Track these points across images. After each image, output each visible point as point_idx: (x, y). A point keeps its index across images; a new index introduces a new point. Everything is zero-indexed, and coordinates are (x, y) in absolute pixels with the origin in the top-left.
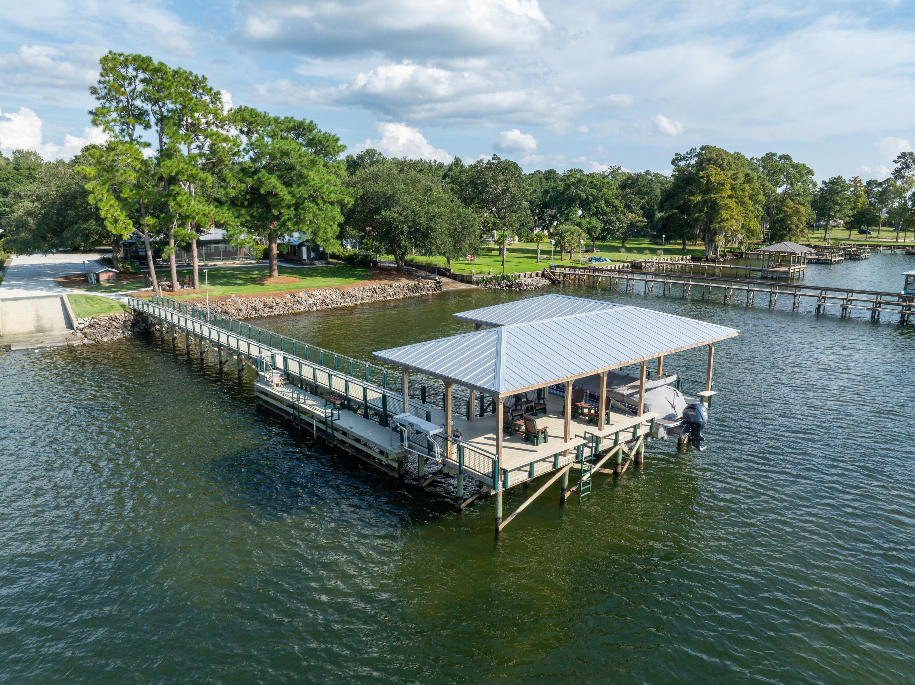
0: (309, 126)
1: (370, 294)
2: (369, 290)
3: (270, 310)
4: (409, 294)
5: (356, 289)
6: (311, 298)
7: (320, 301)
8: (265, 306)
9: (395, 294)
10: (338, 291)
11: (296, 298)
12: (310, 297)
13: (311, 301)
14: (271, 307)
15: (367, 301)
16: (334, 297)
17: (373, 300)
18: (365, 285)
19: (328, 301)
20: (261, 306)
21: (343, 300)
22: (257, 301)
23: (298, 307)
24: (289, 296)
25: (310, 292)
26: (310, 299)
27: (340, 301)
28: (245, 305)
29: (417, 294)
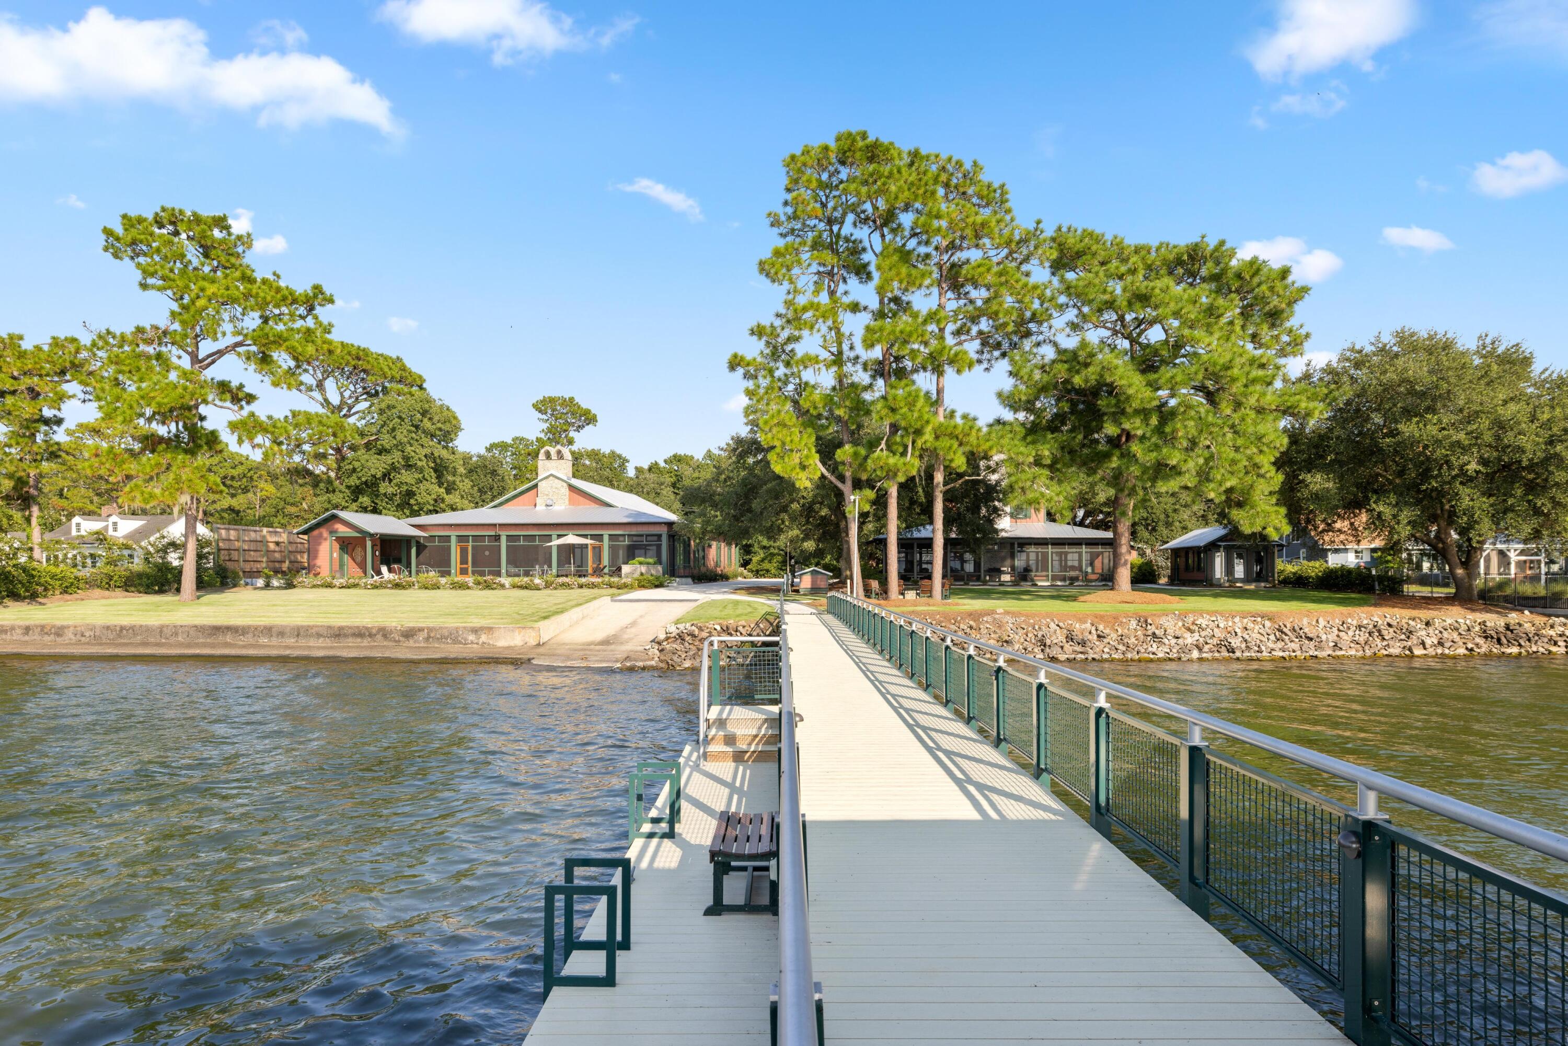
0: (1216, 249)
1: (1362, 637)
2: (1360, 627)
3: (1079, 648)
4: (1485, 647)
5: (1322, 623)
6: (1192, 632)
7: (1215, 641)
8: (1070, 638)
9: (1441, 644)
10: (1268, 624)
11: (1151, 629)
12: (1189, 629)
13: (1189, 639)
14: (1083, 643)
15: (1353, 652)
16: (1256, 635)
17: (1369, 653)
18: (1350, 615)
19: (1236, 642)
20: (1060, 637)
21: (1280, 644)
22: (1053, 626)
23: (1154, 649)
24: (1133, 624)
25: (1190, 619)
26: (1187, 635)
27: (1271, 645)
28: (1021, 632)
29: (1514, 650)
